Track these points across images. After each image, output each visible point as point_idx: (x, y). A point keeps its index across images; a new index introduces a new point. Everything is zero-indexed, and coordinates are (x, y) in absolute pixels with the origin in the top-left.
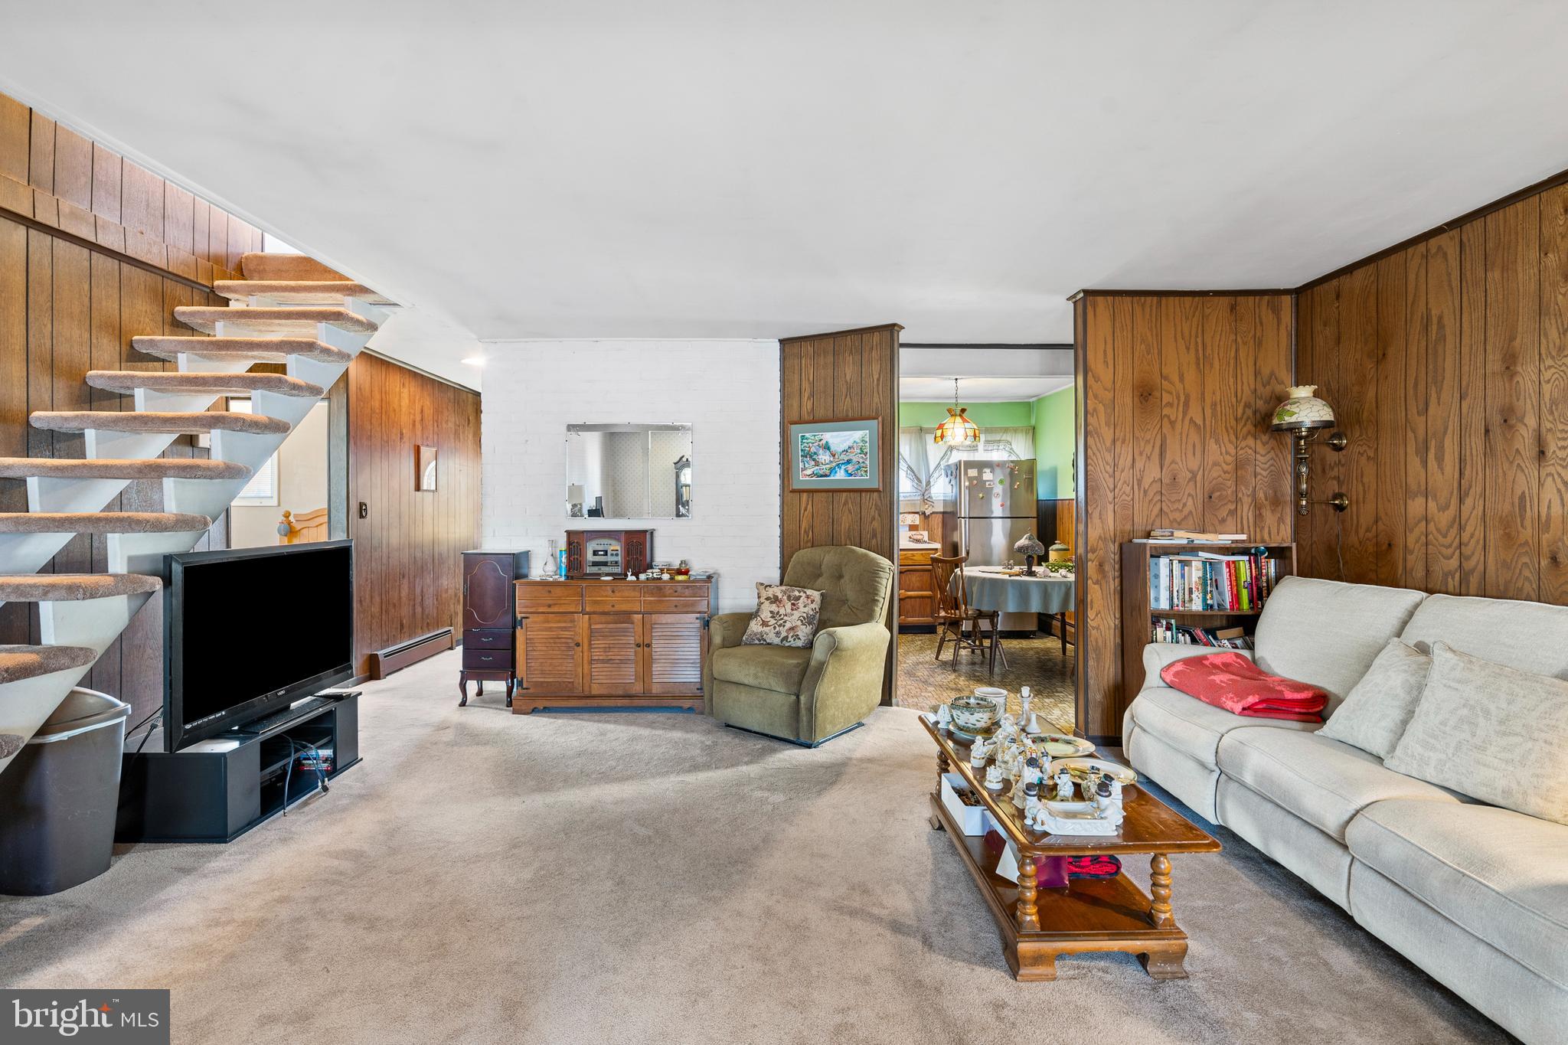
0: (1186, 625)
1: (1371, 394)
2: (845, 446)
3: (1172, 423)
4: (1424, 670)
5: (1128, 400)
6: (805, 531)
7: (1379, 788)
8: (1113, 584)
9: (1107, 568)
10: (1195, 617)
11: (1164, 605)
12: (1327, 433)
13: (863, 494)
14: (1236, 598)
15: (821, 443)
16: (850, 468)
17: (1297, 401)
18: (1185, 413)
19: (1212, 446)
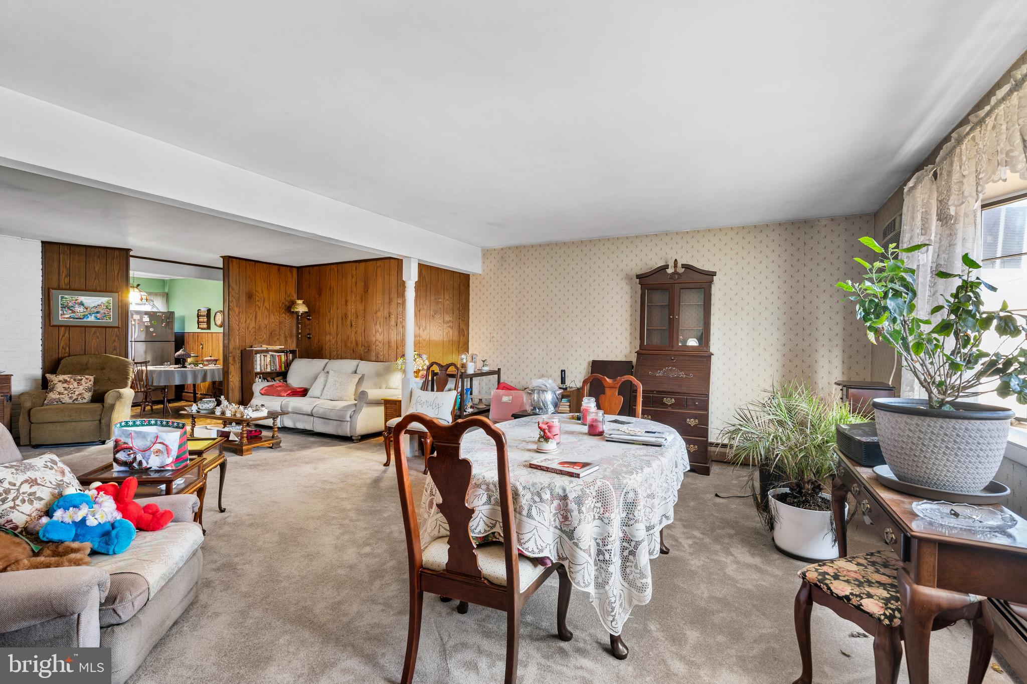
0: (266, 376)
1: (318, 304)
2: (93, 305)
3: (259, 307)
4: (327, 376)
5: (244, 298)
6: (63, 348)
7: (318, 402)
8: (238, 365)
9: (236, 359)
10: (269, 373)
11: (258, 370)
12: (306, 315)
13: (108, 329)
14: (280, 367)
15: (77, 302)
16: (99, 315)
17: (298, 304)
18: (263, 304)
19: (272, 316)
